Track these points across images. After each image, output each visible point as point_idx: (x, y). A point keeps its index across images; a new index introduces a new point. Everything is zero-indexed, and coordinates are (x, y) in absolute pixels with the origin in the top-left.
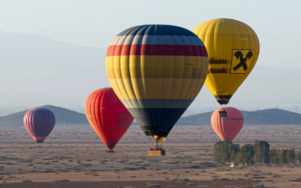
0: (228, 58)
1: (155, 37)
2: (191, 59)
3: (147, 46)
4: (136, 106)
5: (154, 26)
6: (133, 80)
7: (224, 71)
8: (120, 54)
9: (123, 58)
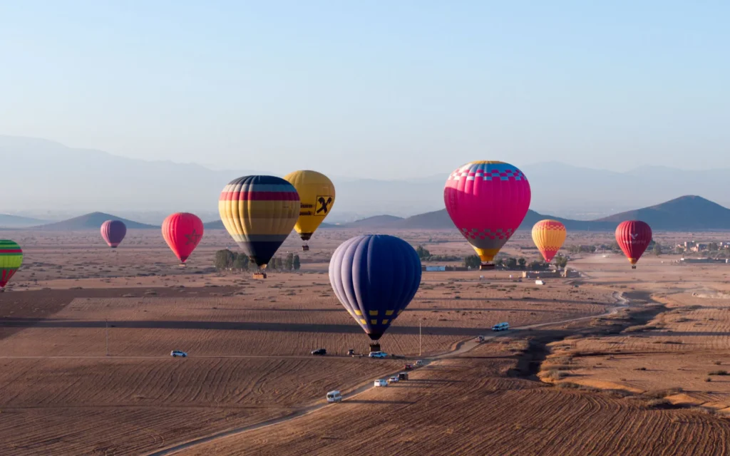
0: (313, 203)
1: (258, 186)
2: (288, 203)
3: (253, 194)
4: (243, 240)
5: (258, 176)
6: (242, 220)
7: (309, 213)
8: (231, 199)
9: (234, 202)
